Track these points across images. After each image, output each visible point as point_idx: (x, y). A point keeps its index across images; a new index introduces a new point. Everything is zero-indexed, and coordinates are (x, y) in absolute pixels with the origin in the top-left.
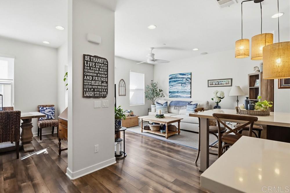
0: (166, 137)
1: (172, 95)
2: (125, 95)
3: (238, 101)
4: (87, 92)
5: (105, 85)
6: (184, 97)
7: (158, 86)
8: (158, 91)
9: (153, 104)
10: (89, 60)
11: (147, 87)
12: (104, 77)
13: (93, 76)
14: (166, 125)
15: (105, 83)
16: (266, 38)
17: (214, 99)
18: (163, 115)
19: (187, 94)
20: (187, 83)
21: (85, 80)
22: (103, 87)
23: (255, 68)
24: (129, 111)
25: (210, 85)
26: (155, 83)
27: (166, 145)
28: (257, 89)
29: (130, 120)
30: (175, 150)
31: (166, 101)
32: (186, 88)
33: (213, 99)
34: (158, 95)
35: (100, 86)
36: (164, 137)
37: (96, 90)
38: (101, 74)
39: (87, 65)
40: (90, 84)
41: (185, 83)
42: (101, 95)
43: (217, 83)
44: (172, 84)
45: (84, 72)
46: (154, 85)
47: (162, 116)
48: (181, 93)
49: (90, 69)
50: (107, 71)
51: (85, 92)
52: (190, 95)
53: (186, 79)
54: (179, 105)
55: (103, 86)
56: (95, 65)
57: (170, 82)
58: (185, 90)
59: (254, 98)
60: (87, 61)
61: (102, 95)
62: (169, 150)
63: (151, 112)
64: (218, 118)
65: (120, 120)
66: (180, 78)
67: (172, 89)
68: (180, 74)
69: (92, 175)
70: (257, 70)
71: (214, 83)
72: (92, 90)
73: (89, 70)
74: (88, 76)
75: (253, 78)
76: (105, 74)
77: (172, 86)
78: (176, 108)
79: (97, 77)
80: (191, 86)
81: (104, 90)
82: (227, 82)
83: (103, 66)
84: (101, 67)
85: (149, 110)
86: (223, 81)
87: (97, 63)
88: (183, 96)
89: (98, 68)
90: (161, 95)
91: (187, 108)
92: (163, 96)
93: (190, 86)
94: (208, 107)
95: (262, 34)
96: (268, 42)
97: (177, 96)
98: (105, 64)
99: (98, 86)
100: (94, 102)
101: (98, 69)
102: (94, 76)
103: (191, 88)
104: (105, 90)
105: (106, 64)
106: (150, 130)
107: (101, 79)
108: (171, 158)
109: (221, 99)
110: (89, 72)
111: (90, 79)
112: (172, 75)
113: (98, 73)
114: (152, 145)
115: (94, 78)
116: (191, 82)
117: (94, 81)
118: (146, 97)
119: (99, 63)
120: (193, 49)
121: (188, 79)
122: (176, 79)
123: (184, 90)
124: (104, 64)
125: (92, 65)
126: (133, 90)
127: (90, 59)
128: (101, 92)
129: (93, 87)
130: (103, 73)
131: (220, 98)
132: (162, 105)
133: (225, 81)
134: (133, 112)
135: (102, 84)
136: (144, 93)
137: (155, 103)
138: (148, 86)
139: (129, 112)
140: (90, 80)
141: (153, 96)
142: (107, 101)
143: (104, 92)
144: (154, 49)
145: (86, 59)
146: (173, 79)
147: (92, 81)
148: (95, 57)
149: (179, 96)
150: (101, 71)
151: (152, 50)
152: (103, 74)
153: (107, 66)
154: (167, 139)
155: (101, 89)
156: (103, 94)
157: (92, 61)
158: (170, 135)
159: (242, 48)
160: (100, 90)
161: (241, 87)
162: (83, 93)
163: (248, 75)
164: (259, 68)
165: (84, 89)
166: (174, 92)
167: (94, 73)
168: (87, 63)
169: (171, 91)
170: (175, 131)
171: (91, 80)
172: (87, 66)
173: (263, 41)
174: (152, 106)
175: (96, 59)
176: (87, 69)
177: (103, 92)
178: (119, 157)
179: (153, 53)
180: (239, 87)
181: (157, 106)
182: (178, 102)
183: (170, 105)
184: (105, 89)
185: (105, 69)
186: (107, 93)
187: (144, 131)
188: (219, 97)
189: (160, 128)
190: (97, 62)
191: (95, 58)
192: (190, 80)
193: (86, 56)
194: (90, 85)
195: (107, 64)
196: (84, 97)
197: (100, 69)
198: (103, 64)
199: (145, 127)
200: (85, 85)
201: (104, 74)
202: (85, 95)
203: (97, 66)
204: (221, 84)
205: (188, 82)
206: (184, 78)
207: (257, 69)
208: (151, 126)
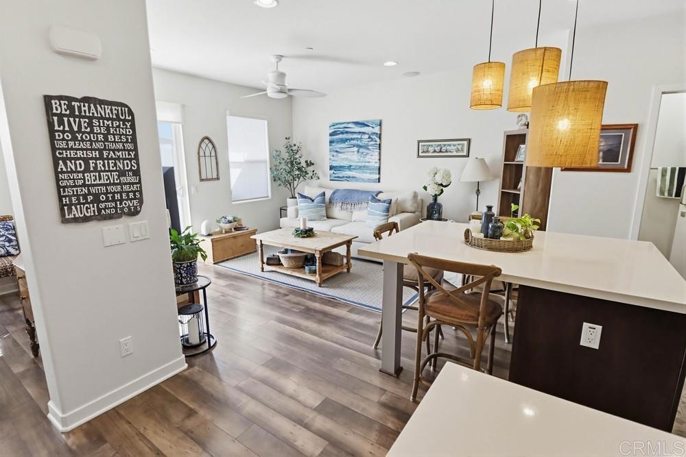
0: (318, 281)
1: (336, 176)
2: (218, 179)
3: (478, 192)
4: (73, 207)
5: (133, 179)
6: (363, 180)
7: (303, 152)
8: (304, 164)
9: (293, 198)
10: (68, 112)
11: (275, 155)
12: (124, 159)
13: (86, 160)
14: (317, 256)
15: (131, 174)
16: (543, 58)
17: (428, 189)
18: (311, 230)
19: (371, 173)
20: (372, 145)
21: (62, 172)
22: (126, 188)
23: (520, 118)
24: (230, 218)
25: (422, 152)
26: (295, 145)
27: (317, 306)
28: (520, 167)
29: (233, 240)
30: (335, 316)
31: (321, 191)
32: (368, 158)
33: (425, 188)
34: (303, 173)
35: (114, 184)
36: (314, 282)
37: (103, 198)
38: (114, 151)
39: (61, 128)
40: (81, 182)
41: (366, 147)
42: (122, 209)
43: (438, 149)
44: (338, 146)
45: (54, 149)
46: (293, 150)
47: (308, 233)
48: (357, 171)
49: (74, 139)
50: (134, 141)
51: (66, 208)
52: (377, 176)
53: (369, 137)
54: (350, 198)
55: (125, 184)
56: (90, 125)
57: (331, 142)
58: (367, 164)
59: (512, 186)
60: (60, 116)
61: (126, 210)
62: (320, 317)
63: (286, 216)
64: (420, 266)
65: (190, 263)
66: (355, 133)
67: (336, 159)
68: (357, 123)
69: (119, 411)
70: (523, 123)
71: (431, 149)
72: (90, 198)
73: (71, 144)
74: (70, 159)
75: (514, 142)
76: (127, 150)
77: (337, 151)
78: (344, 207)
79: (103, 159)
80: (380, 153)
81: (131, 195)
82: (460, 147)
83: (119, 126)
84: (112, 131)
85: (283, 211)
86: (450, 145)
87: (96, 118)
88: (362, 177)
89: (100, 133)
90: (311, 174)
91: (369, 209)
92: (314, 176)
93: (377, 154)
94: (415, 205)
95: (537, 49)
96: (548, 71)
97: (349, 177)
98: (124, 121)
99: (110, 184)
100: (102, 230)
101: (101, 137)
102: (92, 158)
103: (380, 160)
104: (135, 195)
105: (128, 121)
106: (282, 265)
107: (115, 164)
108: (321, 340)
109: (444, 189)
110: (72, 149)
111: (79, 169)
112: (337, 124)
113: (105, 149)
114: (283, 306)
115: (92, 165)
116: (380, 145)
117: (92, 172)
118: (275, 180)
119: (102, 118)
120: (386, 62)
121: (374, 137)
122: (345, 136)
123: (364, 164)
124: (122, 120)
125: (80, 126)
126: (238, 164)
127: (71, 108)
128: (121, 201)
129: (93, 190)
130: (120, 146)
131: (441, 185)
132: (313, 201)
133: (454, 145)
134: (240, 220)
135: (122, 179)
136: (269, 170)
137: (297, 195)
138: (278, 153)
139: (230, 222)
140: (79, 172)
141: (291, 177)
142: (146, 221)
143: (131, 199)
144: (283, 59)
145: (54, 111)
146: (339, 135)
147: (86, 175)
148: (86, 100)
149: (353, 177)
150: (115, 142)
151: (277, 62)
152: (122, 150)
153: (133, 127)
154: (320, 286)
155: (121, 193)
156: (129, 206)
157: (77, 113)
158: (326, 276)
159: (487, 84)
160: (117, 196)
161: (487, 161)
162: (62, 210)
163: (505, 132)
164: (529, 118)
165: (61, 200)
166: (341, 168)
167: (91, 150)
168: (61, 123)
169: (334, 164)
170: (339, 265)
171: (83, 172)
172: (64, 132)
173: (538, 68)
174: (290, 201)
175: (89, 108)
176: (63, 139)
177: (127, 200)
178: (196, 350)
179: (281, 70)
180: (482, 160)
181: (302, 204)
182: (351, 192)
183: (330, 202)
184: (134, 192)
185: (126, 135)
186: (141, 201)
187: (267, 268)
188: (440, 183)
189: (304, 261)
190: (96, 115)
191: (86, 105)
192: (378, 140)
193: (53, 102)
194: (80, 186)
195: (133, 121)
196: (65, 221)
197: (110, 138)
198: (118, 119)
199: (268, 259)
200: (64, 187)
201: (124, 150)
202: (67, 217)
203: (96, 130)
204: (446, 151)
205: (374, 143)
206: (364, 133)
207: (524, 121)
208: (282, 257)
